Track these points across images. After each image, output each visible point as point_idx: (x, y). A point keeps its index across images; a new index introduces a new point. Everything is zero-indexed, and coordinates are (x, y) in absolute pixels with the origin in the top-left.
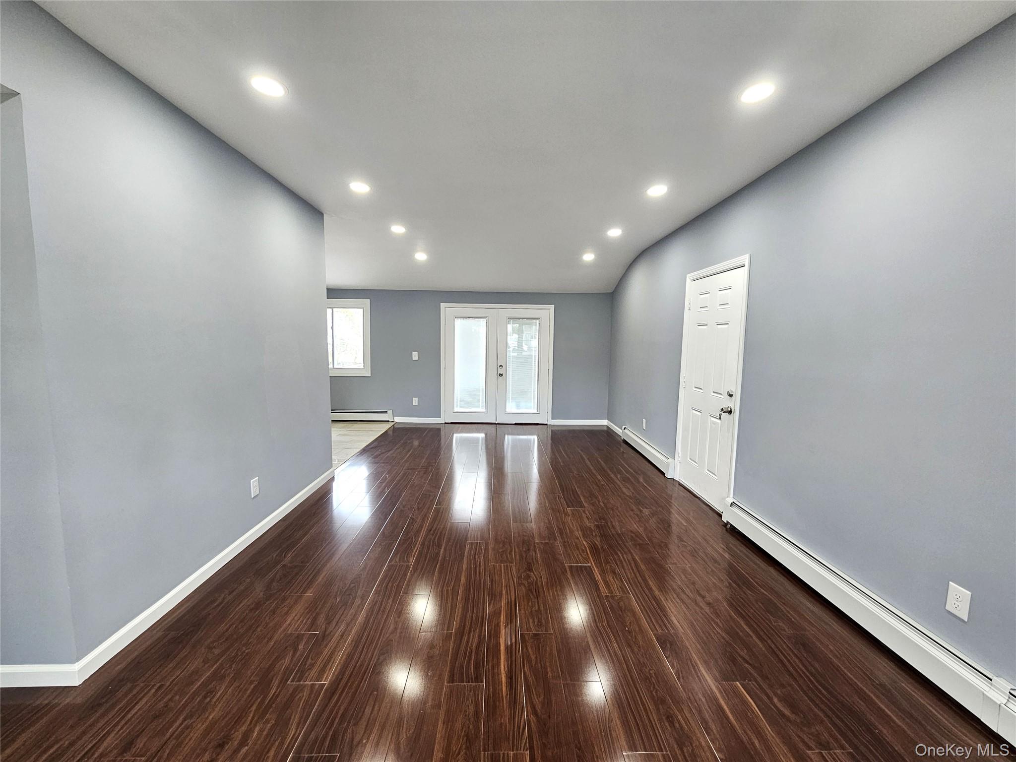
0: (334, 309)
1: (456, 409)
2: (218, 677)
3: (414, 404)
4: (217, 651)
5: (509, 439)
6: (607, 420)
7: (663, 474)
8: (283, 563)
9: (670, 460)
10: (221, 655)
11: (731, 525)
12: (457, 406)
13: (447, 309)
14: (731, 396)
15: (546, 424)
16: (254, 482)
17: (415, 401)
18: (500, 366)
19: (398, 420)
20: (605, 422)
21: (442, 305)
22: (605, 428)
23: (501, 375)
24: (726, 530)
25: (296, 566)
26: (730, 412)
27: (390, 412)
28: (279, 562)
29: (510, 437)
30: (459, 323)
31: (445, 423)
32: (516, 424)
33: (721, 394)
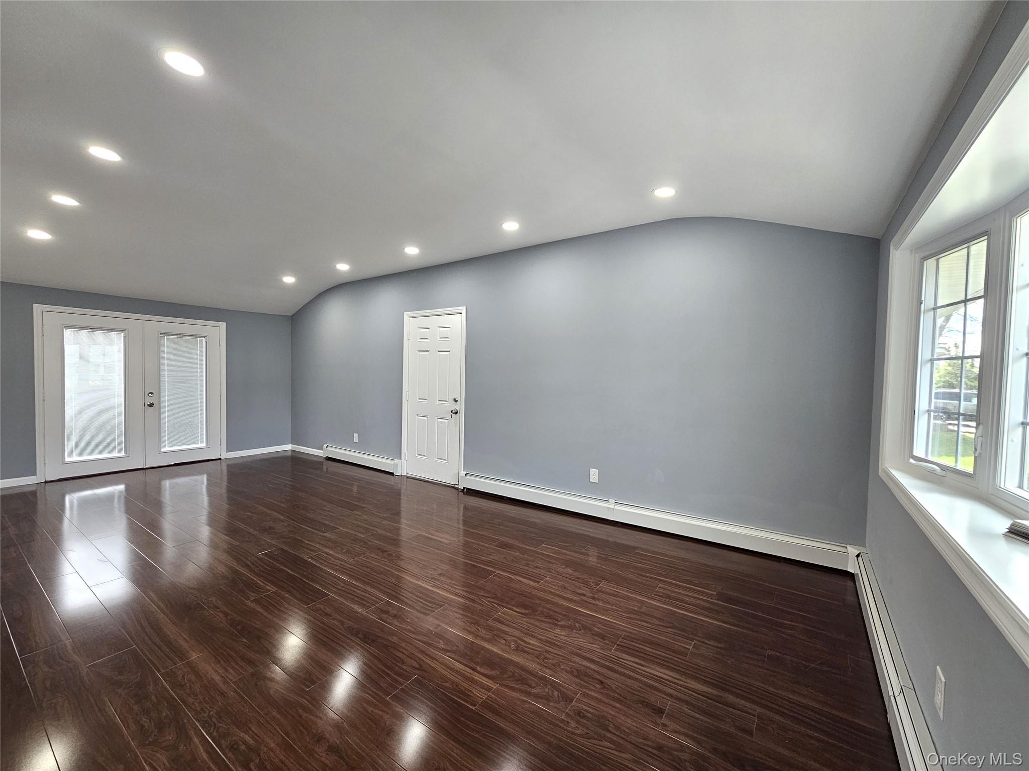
1: (68, 460)
6: (290, 445)
7: (392, 474)
9: (397, 461)
11: (467, 489)
12: (71, 453)
13: (46, 314)
14: (456, 401)
15: (220, 459)
18: (149, 394)
20: (289, 447)
21: (37, 307)
22: (290, 453)
23: (151, 405)
24: (464, 494)
26: (456, 413)
31: (47, 482)
32: (176, 464)
33: (447, 401)
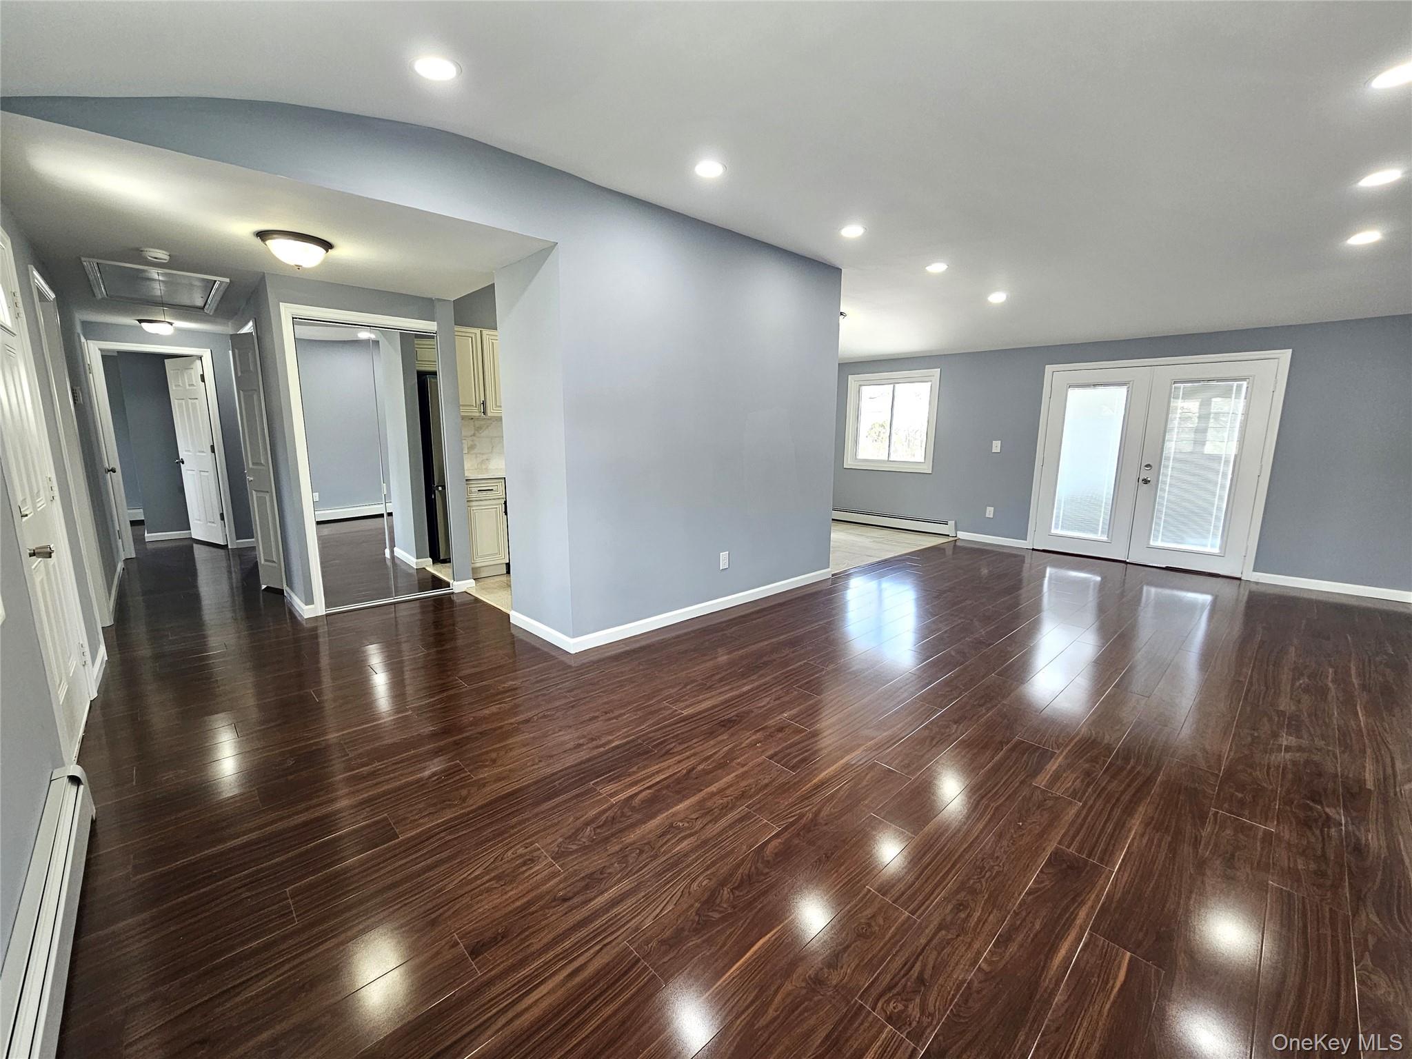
0: (897, 385)
1: (1053, 531)
2: (631, 680)
3: (987, 516)
4: (641, 667)
5: (1151, 593)
8: (725, 632)
10: (642, 670)
12: (1057, 524)
13: (1054, 374)
15: (1239, 579)
16: (724, 555)
17: (990, 512)
18: (1147, 466)
19: (962, 535)
21: (1049, 369)
23: (1146, 481)
25: (732, 637)
27: (952, 523)
28: (723, 630)
29: (1153, 590)
30: (1074, 395)
31: (1033, 549)
32: (1167, 569)
